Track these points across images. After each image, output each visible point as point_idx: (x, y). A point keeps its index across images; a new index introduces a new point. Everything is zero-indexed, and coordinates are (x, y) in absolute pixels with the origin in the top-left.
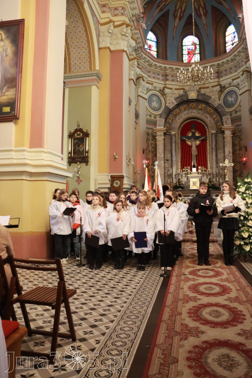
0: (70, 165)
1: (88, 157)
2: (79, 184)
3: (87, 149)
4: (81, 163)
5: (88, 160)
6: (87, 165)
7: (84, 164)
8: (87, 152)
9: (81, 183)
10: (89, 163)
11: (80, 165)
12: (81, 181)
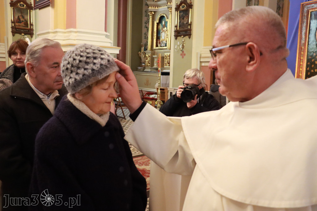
0: (176, 39)
1: (190, 30)
2: (183, 57)
3: (190, 21)
4: (185, 36)
5: (190, 32)
6: (190, 38)
7: (187, 37)
8: (190, 25)
9: (184, 57)
10: (191, 35)
11: (184, 38)
12: (185, 55)
